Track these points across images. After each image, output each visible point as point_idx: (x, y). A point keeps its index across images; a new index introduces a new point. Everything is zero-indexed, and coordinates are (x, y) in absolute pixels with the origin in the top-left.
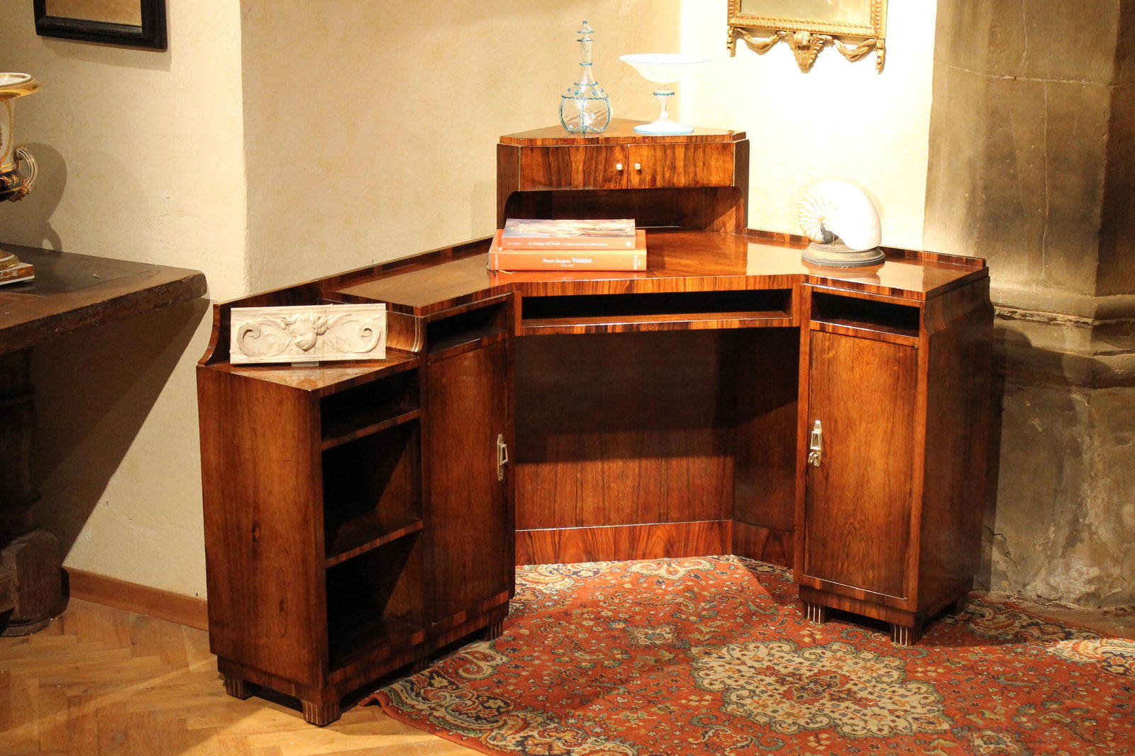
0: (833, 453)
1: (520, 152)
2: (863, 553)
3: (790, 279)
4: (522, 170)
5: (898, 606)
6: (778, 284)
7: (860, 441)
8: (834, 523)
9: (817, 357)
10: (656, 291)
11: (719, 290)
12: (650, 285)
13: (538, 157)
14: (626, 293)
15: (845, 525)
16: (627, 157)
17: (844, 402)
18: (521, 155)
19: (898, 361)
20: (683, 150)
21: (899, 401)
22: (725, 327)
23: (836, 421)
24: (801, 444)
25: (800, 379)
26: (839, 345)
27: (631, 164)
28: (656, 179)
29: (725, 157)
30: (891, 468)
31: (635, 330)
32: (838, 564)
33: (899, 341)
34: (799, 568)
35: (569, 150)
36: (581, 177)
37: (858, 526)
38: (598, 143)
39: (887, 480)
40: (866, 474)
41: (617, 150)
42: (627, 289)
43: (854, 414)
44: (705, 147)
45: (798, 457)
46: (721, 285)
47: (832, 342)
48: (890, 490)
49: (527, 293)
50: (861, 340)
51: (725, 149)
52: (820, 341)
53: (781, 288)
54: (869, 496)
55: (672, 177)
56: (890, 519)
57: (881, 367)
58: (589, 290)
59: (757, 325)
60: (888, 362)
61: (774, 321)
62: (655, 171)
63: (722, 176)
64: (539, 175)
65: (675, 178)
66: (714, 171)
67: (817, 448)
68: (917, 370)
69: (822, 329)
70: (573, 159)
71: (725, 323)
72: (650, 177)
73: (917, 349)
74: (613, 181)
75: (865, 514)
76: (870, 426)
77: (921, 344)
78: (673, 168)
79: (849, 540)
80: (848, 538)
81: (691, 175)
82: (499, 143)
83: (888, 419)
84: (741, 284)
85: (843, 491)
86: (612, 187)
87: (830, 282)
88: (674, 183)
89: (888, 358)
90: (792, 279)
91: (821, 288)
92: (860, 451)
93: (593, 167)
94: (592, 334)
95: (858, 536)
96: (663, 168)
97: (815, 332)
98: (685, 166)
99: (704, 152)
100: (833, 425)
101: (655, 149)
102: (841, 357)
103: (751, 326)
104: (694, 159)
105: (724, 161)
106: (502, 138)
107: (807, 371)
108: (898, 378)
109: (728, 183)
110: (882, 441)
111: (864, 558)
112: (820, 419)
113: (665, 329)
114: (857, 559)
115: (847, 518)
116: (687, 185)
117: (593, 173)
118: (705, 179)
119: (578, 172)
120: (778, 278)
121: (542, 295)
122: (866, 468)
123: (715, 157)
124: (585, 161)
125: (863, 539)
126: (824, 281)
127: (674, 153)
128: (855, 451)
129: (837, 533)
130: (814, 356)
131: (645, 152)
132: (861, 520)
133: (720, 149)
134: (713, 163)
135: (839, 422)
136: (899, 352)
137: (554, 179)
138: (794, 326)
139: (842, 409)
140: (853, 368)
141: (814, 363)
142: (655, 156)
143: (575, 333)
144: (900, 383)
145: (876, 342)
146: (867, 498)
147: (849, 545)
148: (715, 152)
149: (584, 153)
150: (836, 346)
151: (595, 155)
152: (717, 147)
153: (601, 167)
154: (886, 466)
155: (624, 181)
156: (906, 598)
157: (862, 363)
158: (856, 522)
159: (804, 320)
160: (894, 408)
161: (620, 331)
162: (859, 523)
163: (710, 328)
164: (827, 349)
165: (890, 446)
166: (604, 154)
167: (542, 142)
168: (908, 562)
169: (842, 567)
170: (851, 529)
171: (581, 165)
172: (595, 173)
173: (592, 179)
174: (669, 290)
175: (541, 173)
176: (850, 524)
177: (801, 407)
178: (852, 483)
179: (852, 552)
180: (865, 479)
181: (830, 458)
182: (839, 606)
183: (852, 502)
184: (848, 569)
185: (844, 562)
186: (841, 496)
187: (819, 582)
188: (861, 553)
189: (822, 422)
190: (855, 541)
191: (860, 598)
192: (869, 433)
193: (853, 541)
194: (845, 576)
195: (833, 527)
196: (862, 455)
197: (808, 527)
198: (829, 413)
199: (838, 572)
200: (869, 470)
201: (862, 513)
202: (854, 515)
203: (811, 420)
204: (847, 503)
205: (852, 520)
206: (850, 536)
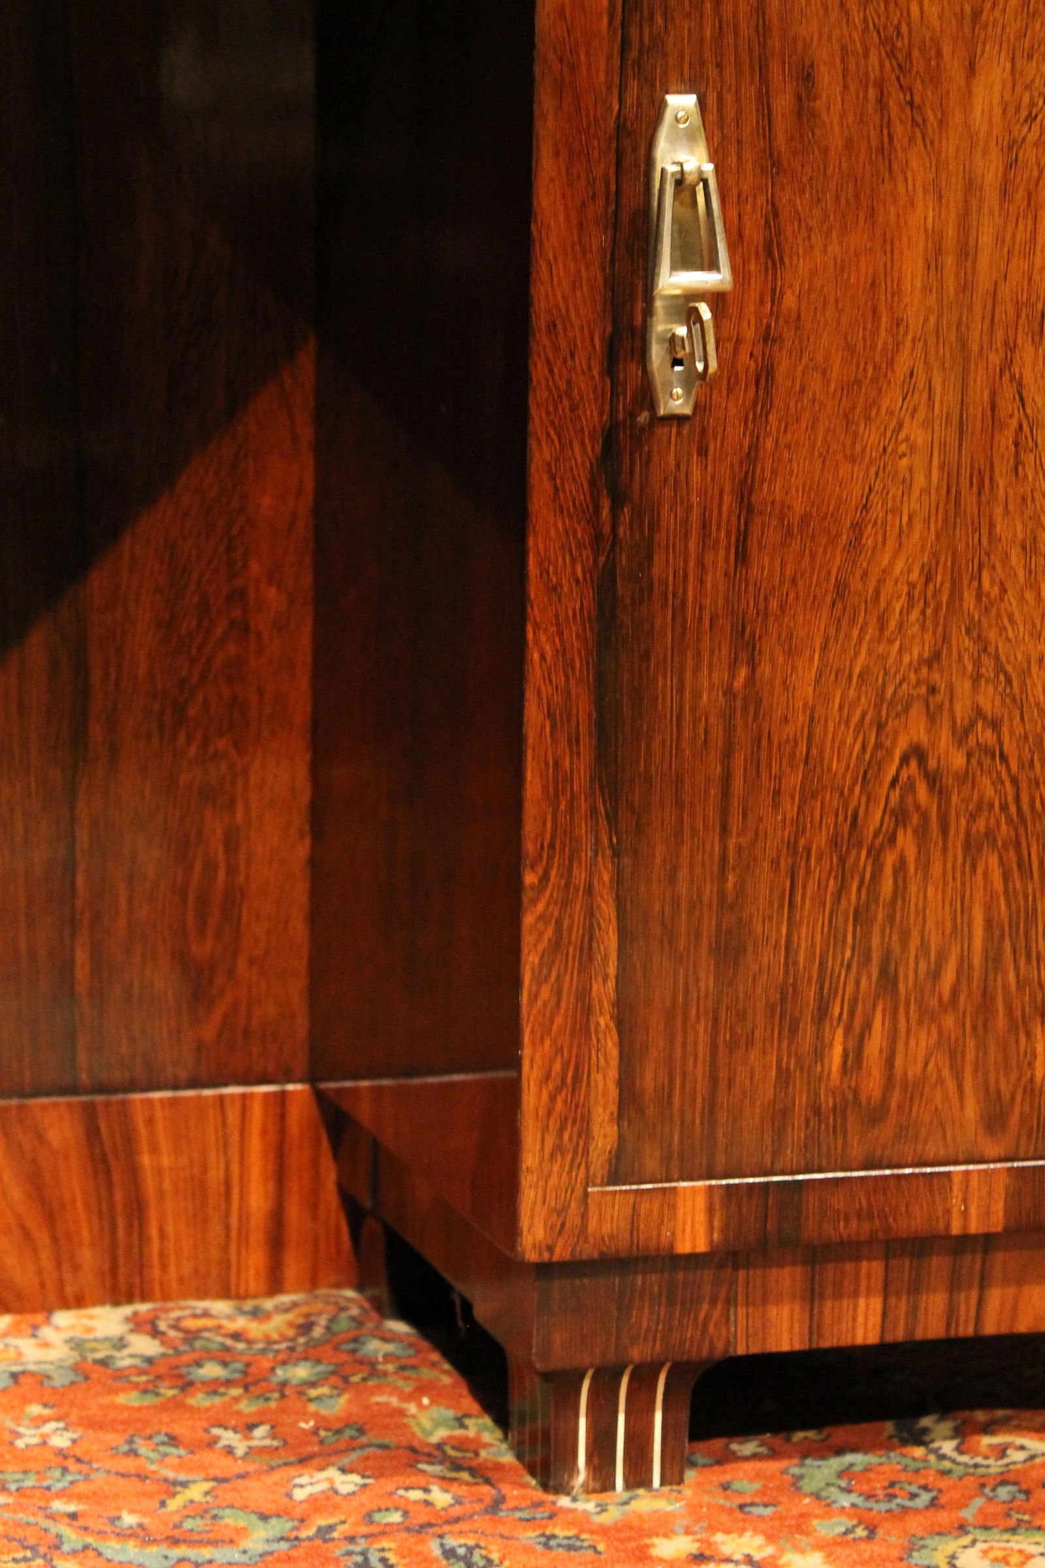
0: (790, 300)
2: (989, 923)
8: (794, 779)
15: (867, 776)
23: (806, 77)
24: (558, 273)
32: (820, 1051)
37: (958, 760)
40: (1006, 404)
43: (931, 9)
45: (539, 371)
75: (1000, 669)
79: (900, 868)
80: (890, 859)
85: (856, 544)
92: (966, 252)
95: (959, 825)
100: (783, 103)
111: (993, 959)
112: (696, 84)
114: (949, 977)
115: (880, 727)
122: (1007, 364)
125: (991, 836)
128: (934, 262)
129: (821, 841)
132: (979, 712)
135: (827, 79)
146: (1016, 558)
147: (900, 890)
158: (945, 736)
162: (961, 736)
169: (854, 1060)
170: (911, 786)
176: (905, 760)
177: (561, 12)
178: (920, 480)
179: (914, 942)
180: (1005, 440)
181: (767, 338)
182: (814, 1326)
183: (915, 615)
184: (890, 1063)
185: (867, 1026)
186: (841, 588)
187: (701, 1202)
188: (978, 943)
189: (712, 99)
190: (936, 869)
191: (974, 1228)
192: (1031, 118)
193: (924, 864)
194: (875, 1116)
195: (790, 807)
196: (984, 278)
197: (616, 854)
198: (763, 31)
199: (827, 1102)
200: (1028, 378)
201: (988, 669)
202: (933, 690)
203: (631, 98)
204: (882, 625)
205: (915, 730)
206: (906, 841)
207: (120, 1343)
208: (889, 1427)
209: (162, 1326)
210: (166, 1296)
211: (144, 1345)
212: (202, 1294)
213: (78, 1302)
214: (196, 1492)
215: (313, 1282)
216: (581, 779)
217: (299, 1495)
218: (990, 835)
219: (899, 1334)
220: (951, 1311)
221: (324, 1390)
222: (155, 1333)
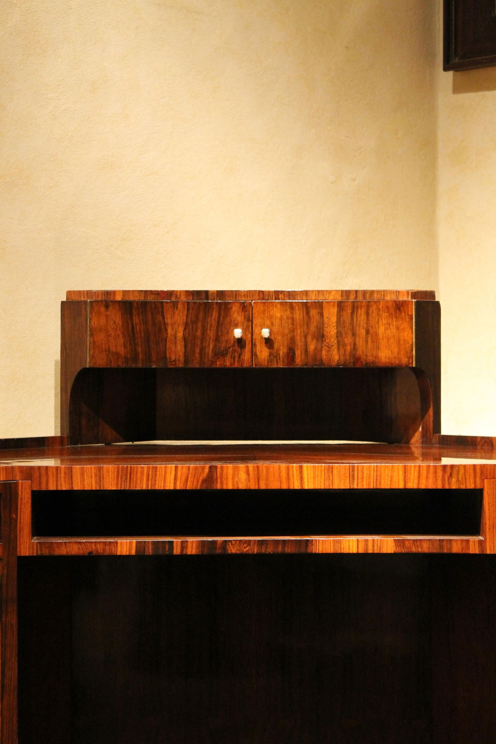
1: (88, 307)
3: (478, 471)
4: (92, 335)
6: (458, 480)
10: (253, 486)
11: (360, 487)
12: (243, 476)
13: (116, 315)
14: (204, 487)
16: (250, 319)
18: (91, 313)
20: (335, 310)
22: (370, 551)
27: (256, 330)
28: (294, 353)
29: (400, 322)
31: (219, 551)
35: (163, 308)
36: (180, 348)
38: (207, 298)
41: (236, 309)
42: (204, 481)
44: (368, 306)
46: (363, 478)
49: (40, 484)
51: (399, 309)
53: (463, 487)
58: (141, 480)
59: (425, 548)
61: (454, 544)
62: (293, 340)
63: (396, 350)
64: (117, 344)
65: (324, 353)
66: (383, 343)
70: (169, 321)
71: (370, 545)
72: (285, 351)
74: (229, 355)
78: (321, 336)
81: (348, 348)
82: (65, 300)
84: (395, 479)
86: (228, 364)
88: (322, 360)
90: (482, 473)
93: (199, 333)
94: (149, 556)
96: (306, 337)
98: (339, 335)
99: (368, 314)
101: (293, 309)
103: (414, 550)
104: (352, 323)
105: (398, 328)
106: (69, 293)
109: (405, 361)
113: (270, 550)
116: (342, 362)
117: (199, 342)
118: (369, 354)
119: (175, 338)
120: (458, 471)
121: (64, 489)
123: (384, 322)
124: (186, 325)
127: (321, 314)
131: (277, 312)
133: (392, 310)
134: (381, 330)
137: (139, 349)
138: (488, 552)
142: (293, 318)
143: (118, 554)
148: (385, 315)
149: (185, 312)
151: (201, 315)
152: (388, 308)
153: (211, 334)
155: (247, 356)
161: (194, 552)
163: (346, 551)
166: (215, 314)
167: (124, 295)
171: (181, 329)
172: (202, 343)
173: (197, 350)
174: (274, 485)
175: (121, 340)
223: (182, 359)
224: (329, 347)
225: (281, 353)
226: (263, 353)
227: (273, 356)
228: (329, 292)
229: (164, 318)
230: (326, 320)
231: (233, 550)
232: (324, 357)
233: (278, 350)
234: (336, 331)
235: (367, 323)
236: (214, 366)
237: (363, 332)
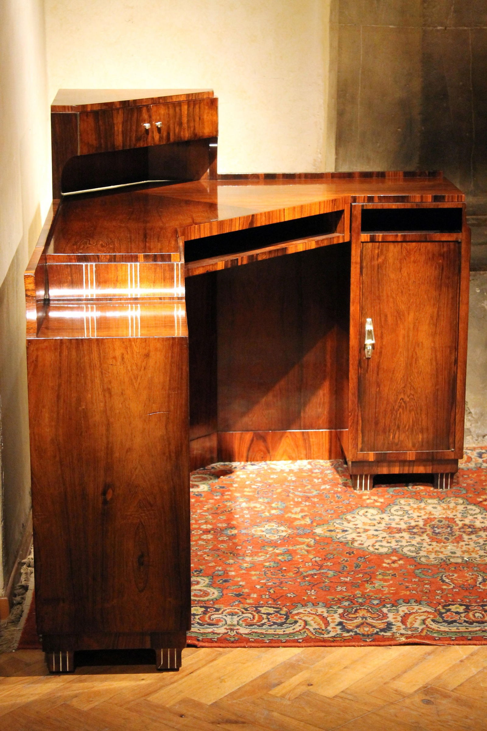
0: (384, 343)
1: (78, 118)
2: (413, 420)
4: (81, 135)
5: (446, 458)
7: (409, 328)
8: (385, 402)
9: (367, 265)
10: (267, 223)
11: (304, 216)
12: (263, 218)
13: (91, 120)
14: (250, 227)
15: (395, 402)
16: (150, 117)
17: (393, 298)
18: (80, 121)
19: (442, 255)
20: (186, 107)
21: (444, 289)
22: (307, 249)
23: (386, 316)
24: (353, 341)
25: (352, 287)
26: (387, 250)
27: (154, 123)
28: (170, 135)
29: (213, 111)
30: (437, 346)
31: (255, 260)
32: (389, 435)
33: (444, 239)
34: (353, 447)
35: (111, 113)
36: (120, 138)
37: (408, 400)
38: (129, 105)
39: (434, 356)
40: (414, 355)
41: (144, 110)
42: (250, 224)
43: (403, 307)
44: (199, 103)
45: (351, 353)
46: (305, 212)
47: (382, 250)
48: (437, 364)
49: (188, 237)
50: (408, 243)
51: (213, 104)
52: (369, 251)
53: (338, 210)
54: (418, 373)
55: (179, 132)
56: (437, 388)
57: (427, 263)
59: (325, 244)
60: (433, 257)
62: (169, 127)
63: (211, 128)
64: (92, 139)
65: (182, 133)
66: (206, 124)
67: (369, 342)
68: (460, 260)
69: (373, 240)
70: (115, 122)
71: (307, 246)
72: (166, 134)
73: (460, 243)
74: (142, 140)
75: (414, 388)
76: (417, 314)
77: (464, 238)
78: (180, 124)
79: (400, 413)
80: (398, 412)
81: (192, 129)
83: (434, 305)
84: (316, 210)
85: (393, 373)
86: (142, 145)
87: (376, 200)
88: (181, 137)
89: (434, 254)
91: (370, 206)
92: (408, 336)
93: (129, 128)
94: (229, 268)
95: (408, 408)
96: (174, 125)
97: (364, 244)
98: (188, 121)
99: (200, 108)
100: (383, 319)
101: (168, 108)
102: (390, 261)
103: (321, 245)
104: (193, 115)
105: (212, 115)
106: (53, 107)
107: (359, 278)
108: (443, 269)
110: (429, 324)
111: (413, 425)
112: (371, 317)
113: (273, 256)
114: (407, 427)
115: (397, 396)
116: (189, 138)
118: (200, 131)
119: (118, 132)
121: (197, 238)
122: (414, 350)
124: (123, 123)
126: (370, 199)
127: (181, 110)
128: (404, 338)
129: (389, 410)
130: (364, 264)
131: (162, 111)
132: (411, 394)
134: (205, 117)
135: (389, 316)
136: (443, 247)
137: (102, 141)
138: (346, 241)
139: (391, 305)
140: (401, 269)
141: (364, 270)
142: (169, 114)
143: (218, 269)
144: (444, 273)
145: (422, 244)
146: (416, 374)
147: (400, 416)
148: (207, 107)
149: (123, 115)
150: (385, 252)
151: (130, 116)
153: (134, 128)
154: (433, 345)
155: (150, 139)
156: (453, 450)
157: (410, 262)
158: (406, 397)
159: (354, 235)
160: (440, 295)
161: (246, 263)
162: (408, 397)
163: (299, 251)
164: (376, 257)
165: (436, 327)
166: (135, 115)
167: (92, 107)
168: (455, 419)
169: (394, 438)
170: (401, 403)
171: (121, 126)
172: (130, 133)
173: (128, 139)
175: (94, 137)
176: (400, 400)
177: (353, 310)
178: (402, 365)
179: (402, 422)
180: (414, 360)
181: (381, 348)
182: (389, 470)
183: (402, 381)
184: (399, 438)
185: (396, 433)
186: (391, 378)
187: (372, 455)
188: (411, 422)
189: (373, 319)
190: (405, 413)
191: (411, 459)
192: (417, 320)
193: (403, 413)
194: (397, 445)
195: (385, 405)
196: (411, 339)
197: (361, 411)
198: (380, 310)
199: (390, 443)
200: (417, 351)
201: (412, 388)
202: (404, 391)
203: (363, 320)
204: (397, 383)
205: (402, 396)
206: (401, 410)
207: (305, 466)
208: (404, 484)
209: (312, 464)
210: (314, 459)
211: (309, 467)
212: (319, 459)
213: (301, 459)
214: (309, 487)
215: (336, 458)
216: (356, 402)
217: (322, 488)
218: (413, 409)
219: (401, 472)
220: (409, 470)
221: (330, 475)
222: (311, 465)
223: (121, 144)
224: (184, 129)
225: (164, 136)
226: (157, 137)
227: (161, 138)
228: (181, 95)
229: (113, 120)
230: (182, 113)
231: (260, 258)
232: (182, 136)
233: (163, 133)
234: (187, 119)
235: (200, 113)
236: (136, 147)
237: (198, 119)
